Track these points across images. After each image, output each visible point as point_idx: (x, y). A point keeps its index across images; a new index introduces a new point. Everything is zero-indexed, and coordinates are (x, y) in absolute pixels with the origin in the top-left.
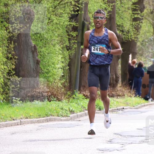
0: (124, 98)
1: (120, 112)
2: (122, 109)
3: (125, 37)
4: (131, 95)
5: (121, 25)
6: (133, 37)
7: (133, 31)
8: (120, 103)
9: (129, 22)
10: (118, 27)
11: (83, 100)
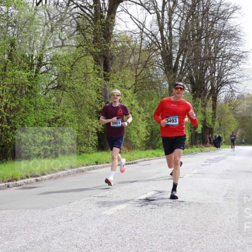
0: (210, 147)
1: (209, 152)
6: (212, 127)
8: (208, 149)
10: (207, 124)
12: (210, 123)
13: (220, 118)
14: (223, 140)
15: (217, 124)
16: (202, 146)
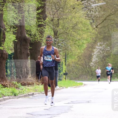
0: (33, 86)
1: (31, 97)
2: (32, 94)
3: (32, 39)
4: (39, 84)
5: (29, 30)
6: (39, 39)
7: (39, 34)
8: (30, 90)
9: (35, 28)
10: (27, 32)
11: (2, 88)
12: (34, 31)
13: (56, 19)
14: (64, 68)
15: (48, 31)
16: (15, 82)
